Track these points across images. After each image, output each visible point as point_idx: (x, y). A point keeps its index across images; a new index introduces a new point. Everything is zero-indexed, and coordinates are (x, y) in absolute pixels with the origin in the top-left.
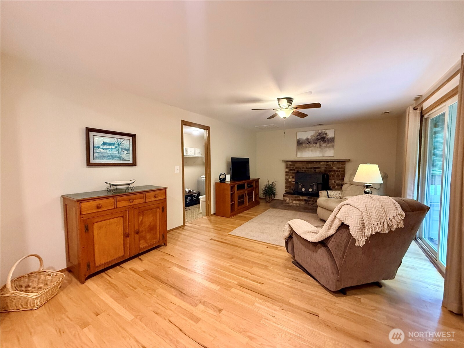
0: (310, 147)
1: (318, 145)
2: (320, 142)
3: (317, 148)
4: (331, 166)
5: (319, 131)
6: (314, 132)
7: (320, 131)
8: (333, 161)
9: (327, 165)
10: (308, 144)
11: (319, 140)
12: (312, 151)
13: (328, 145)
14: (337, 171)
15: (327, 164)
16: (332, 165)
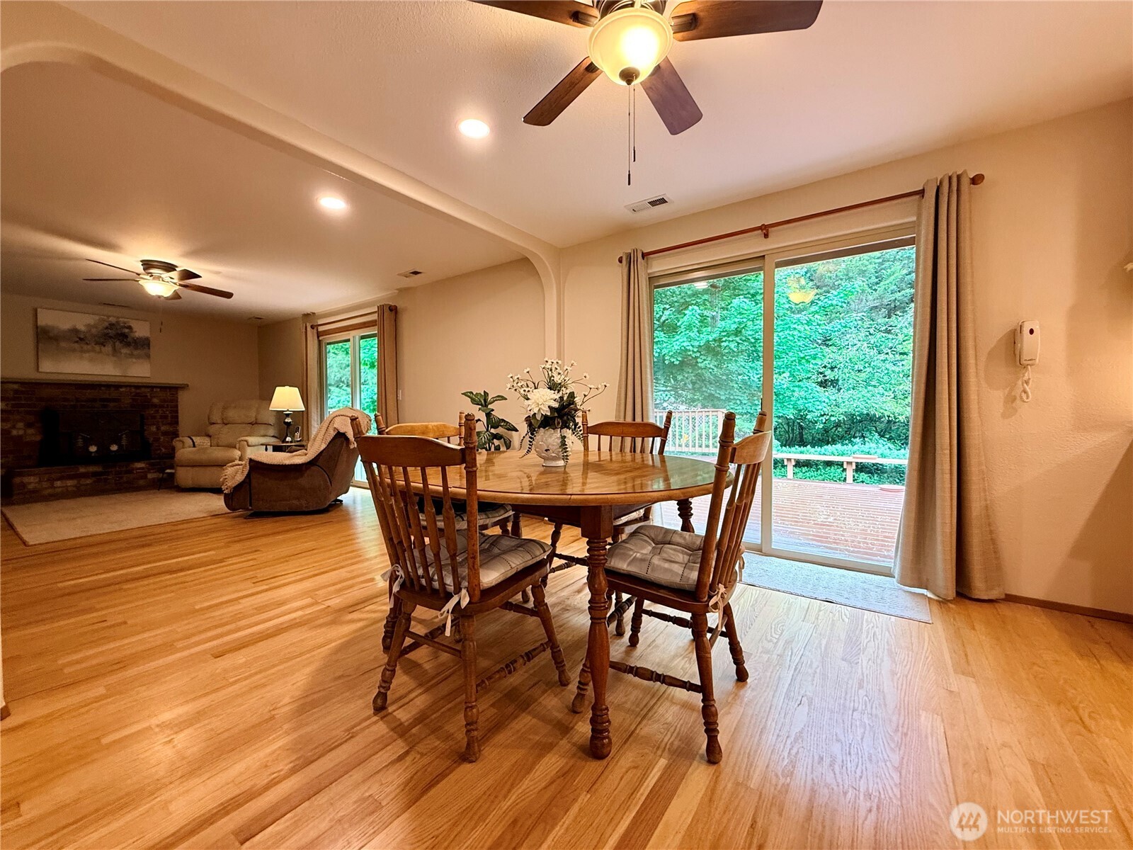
0: (82, 351)
1: (108, 349)
2: (114, 343)
3: (108, 355)
4: (146, 396)
5: (110, 319)
6: (97, 317)
7: (112, 320)
8: (152, 387)
9: (137, 394)
10: (77, 342)
11: (111, 337)
12: (91, 360)
13: (136, 352)
14: (162, 407)
15: (138, 391)
16: (148, 394)
